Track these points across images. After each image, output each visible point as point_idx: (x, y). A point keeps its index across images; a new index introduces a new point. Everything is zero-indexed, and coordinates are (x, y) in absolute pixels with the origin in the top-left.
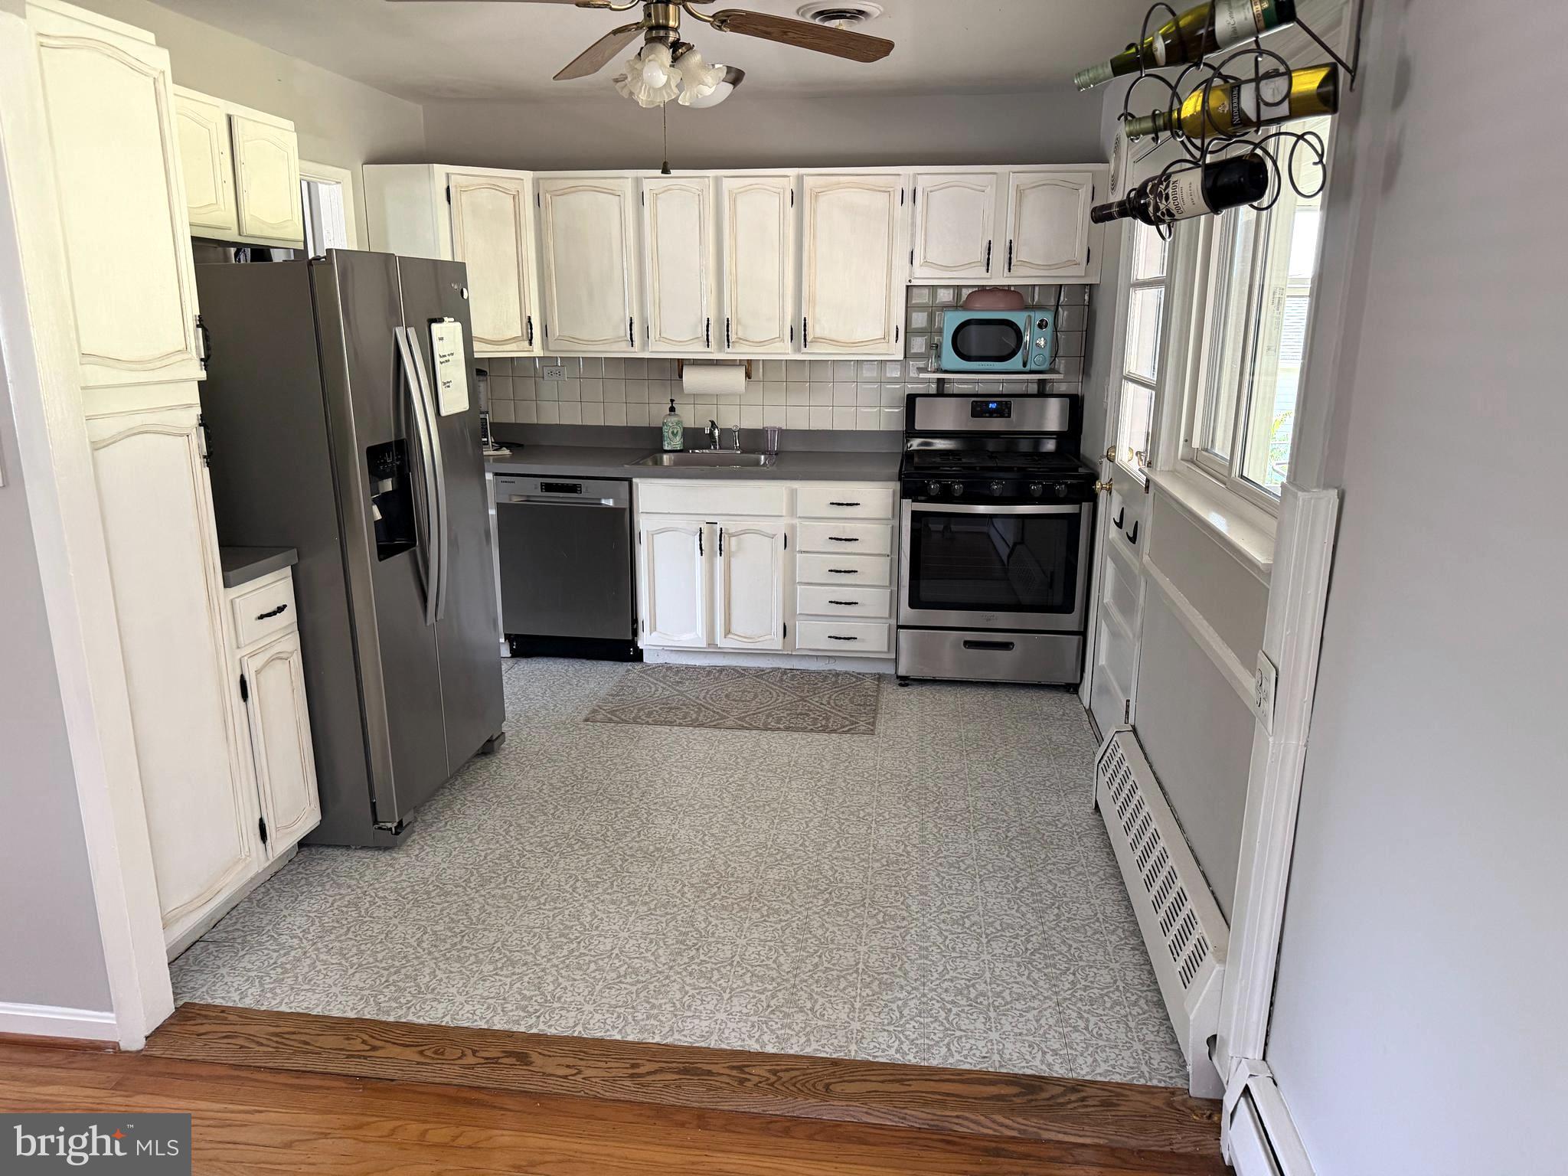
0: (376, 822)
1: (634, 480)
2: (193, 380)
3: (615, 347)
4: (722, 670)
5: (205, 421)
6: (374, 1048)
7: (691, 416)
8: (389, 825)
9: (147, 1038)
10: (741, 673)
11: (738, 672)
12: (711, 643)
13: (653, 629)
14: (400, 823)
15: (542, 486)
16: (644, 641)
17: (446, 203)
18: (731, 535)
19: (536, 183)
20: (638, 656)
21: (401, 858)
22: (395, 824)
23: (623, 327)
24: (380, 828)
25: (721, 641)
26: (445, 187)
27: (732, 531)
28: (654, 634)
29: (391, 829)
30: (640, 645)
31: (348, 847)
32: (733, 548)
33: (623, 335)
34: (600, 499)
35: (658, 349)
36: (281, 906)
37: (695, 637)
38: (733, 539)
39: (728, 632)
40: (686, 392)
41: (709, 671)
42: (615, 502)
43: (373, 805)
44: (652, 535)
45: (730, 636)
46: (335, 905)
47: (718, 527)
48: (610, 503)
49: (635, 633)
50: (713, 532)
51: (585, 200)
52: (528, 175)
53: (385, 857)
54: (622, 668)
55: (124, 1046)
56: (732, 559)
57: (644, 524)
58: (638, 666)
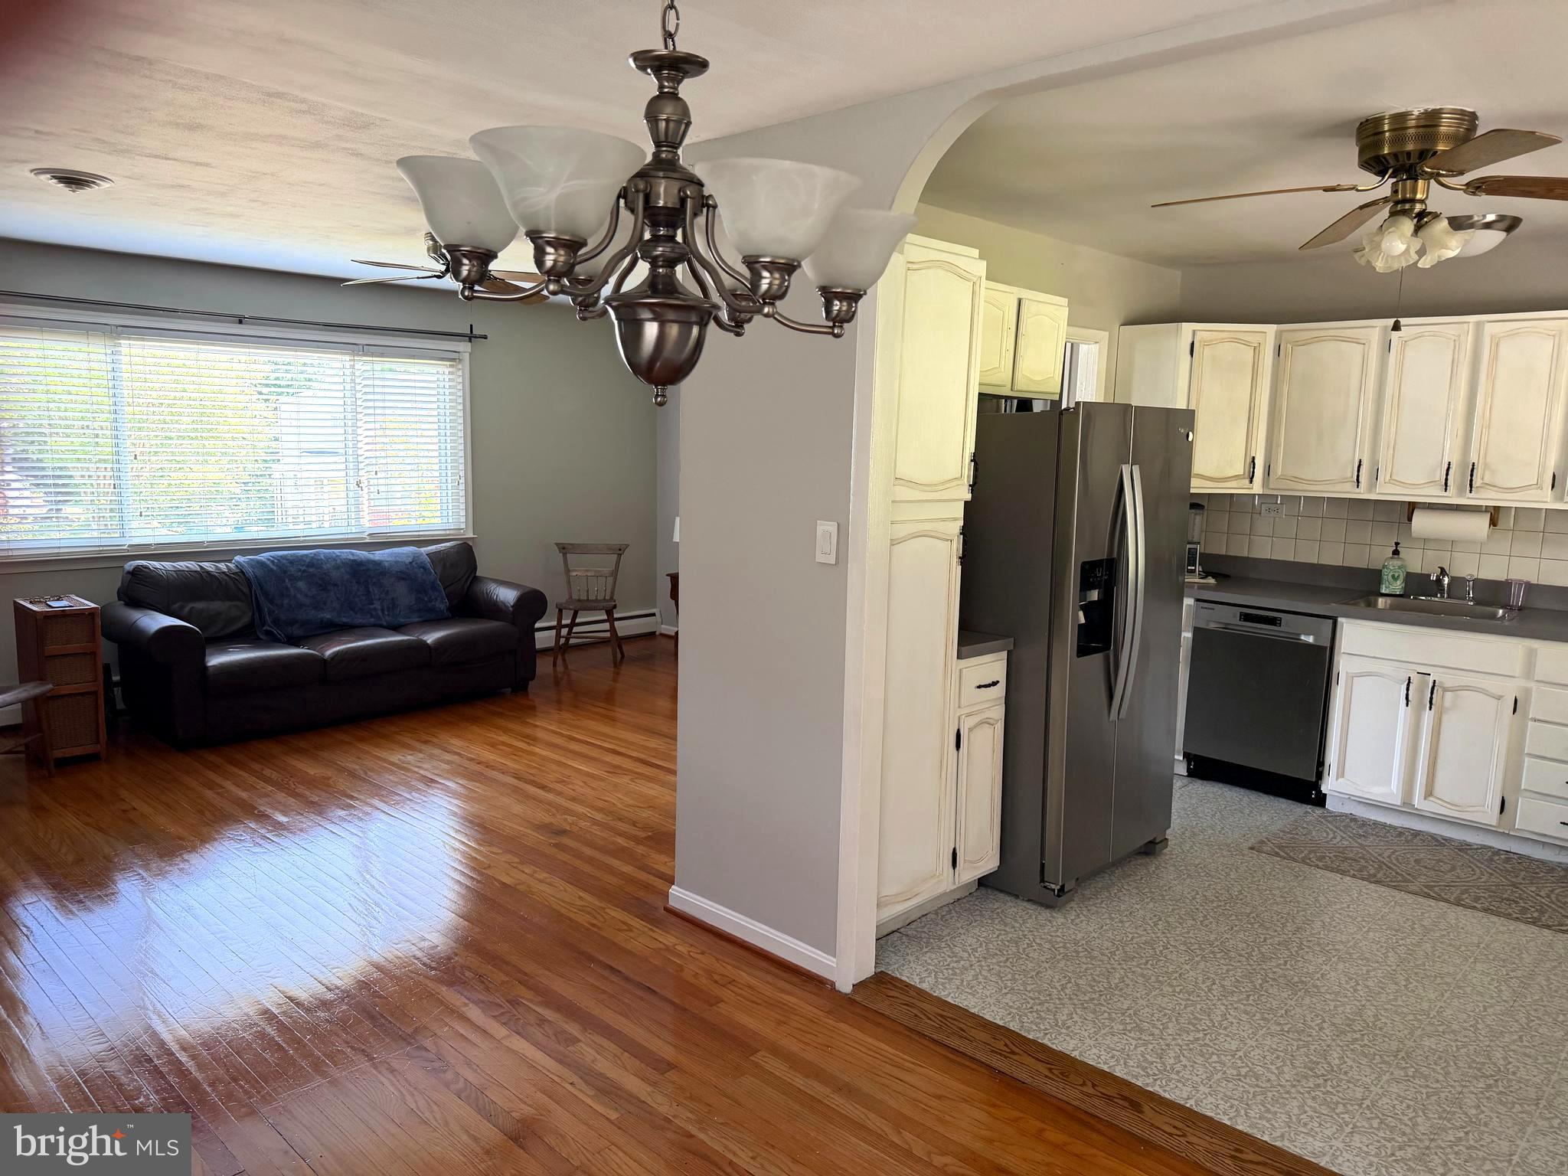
0: (1042, 880)
1: (1339, 619)
2: (961, 500)
3: (1338, 488)
4: (1417, 834)
5: (965, 531)
6: (1013, 1053)
7: (1416, 561)
8: (1053, 886)
9: (854, 986)
10: (1441, 842)
11: (1437, 840)
12: (1407, 802)
13: (1341, 774)
14: (1063, 887)
15: (1241, 615)
16: (1329, 785)
17: (1189, 356)
18: (1445, 690)
19: (1279, 335)
20: (1321, 800)
21: (1059, 918)
22: (1058, 887)
23: (1350, 469)
24: (1045, 887)
25: (1418, 801)
26: (1190, 342)
27: (1448, 685)
28: (1340, 780)
29: (1054, 890)
30: (1324, 789)
31: (1017, 897)
32: (1447, 703)
33: (1349, 475)
34: (1299, 635)
35: (1387, 491)
36: (959, 925)
37: (1390, 791)
38: (1449, 695)
39: (1429, 793)
40: (1414, 535)
41: (1400, 832)
42: (1315, 639)
43: (1043, 866)
44: (1352, 677)
45: (1431, 798)
46: (1000, 937)
47: (1431, 679)
48: (1310, 639)
49: (1320, 776)
50: (1424, 684)
51: (1329, 347)
52: (1271, 329)
53: (1046, 914)
54: (1300, 809)
55: (838, 986)
56: (1445, 718)
57: (1344, 665)
58: (1318, 811)
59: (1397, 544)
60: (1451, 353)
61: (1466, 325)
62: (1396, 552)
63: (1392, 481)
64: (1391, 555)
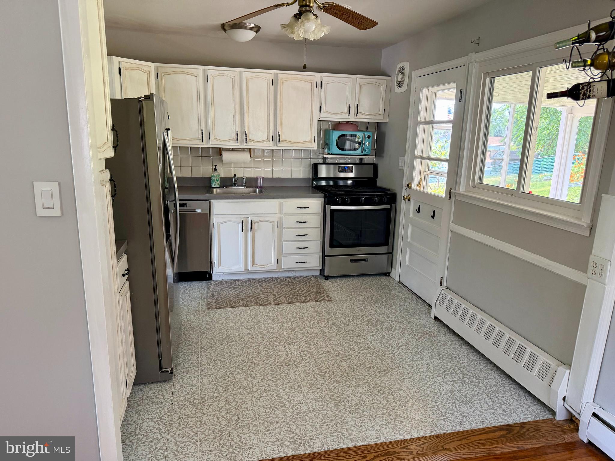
0: (161, 368)
1: (211, 201)
3: (194, 142)
4: (250, 280)
5: (111, 180)
7: (223, 172)
10: (259, 281)
11: (256, 280)
12: (246, 269)
13: (220, 265)
16: (215, 271)
17: (119, 75)
18: (255, 223)
19: (157, 68)
20: (210, 278)
23: (197, 133)
24: (163, 372)
25: (250, 268)
26: (118, 67)
27: (256, 221)
28: (220, 267)
30: (212, 273)
31: (145, 384)
32: (256, 228)
33: (197, 136)
34: (195, 210)
35: (214, 144)
37: (240, 267)
38: (256, 224)
39: (253, 264)
40: (223, 162)
41: (245, 281)
42: (202, 211)
44: (219, 224)
45: (254, 265)
47: (250, 220)
48: (199, 211)
49: (211, 268)
50: (247, 222)
51: (181, 77)
52: (152, 65)
54: (205, 284)
56: (256, 233)
57: (215, 219)
58: (209, 282)
59: (215, 166)
60: (232, 84)
61: (236, 72)
62: (215, 169)
63: (216, 139)
64: (214, 171)
